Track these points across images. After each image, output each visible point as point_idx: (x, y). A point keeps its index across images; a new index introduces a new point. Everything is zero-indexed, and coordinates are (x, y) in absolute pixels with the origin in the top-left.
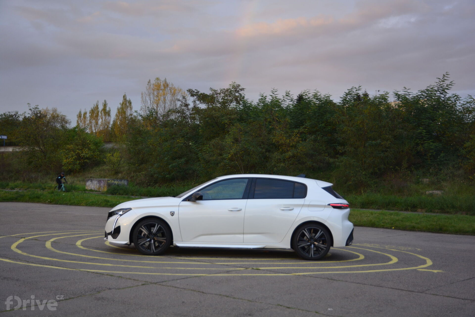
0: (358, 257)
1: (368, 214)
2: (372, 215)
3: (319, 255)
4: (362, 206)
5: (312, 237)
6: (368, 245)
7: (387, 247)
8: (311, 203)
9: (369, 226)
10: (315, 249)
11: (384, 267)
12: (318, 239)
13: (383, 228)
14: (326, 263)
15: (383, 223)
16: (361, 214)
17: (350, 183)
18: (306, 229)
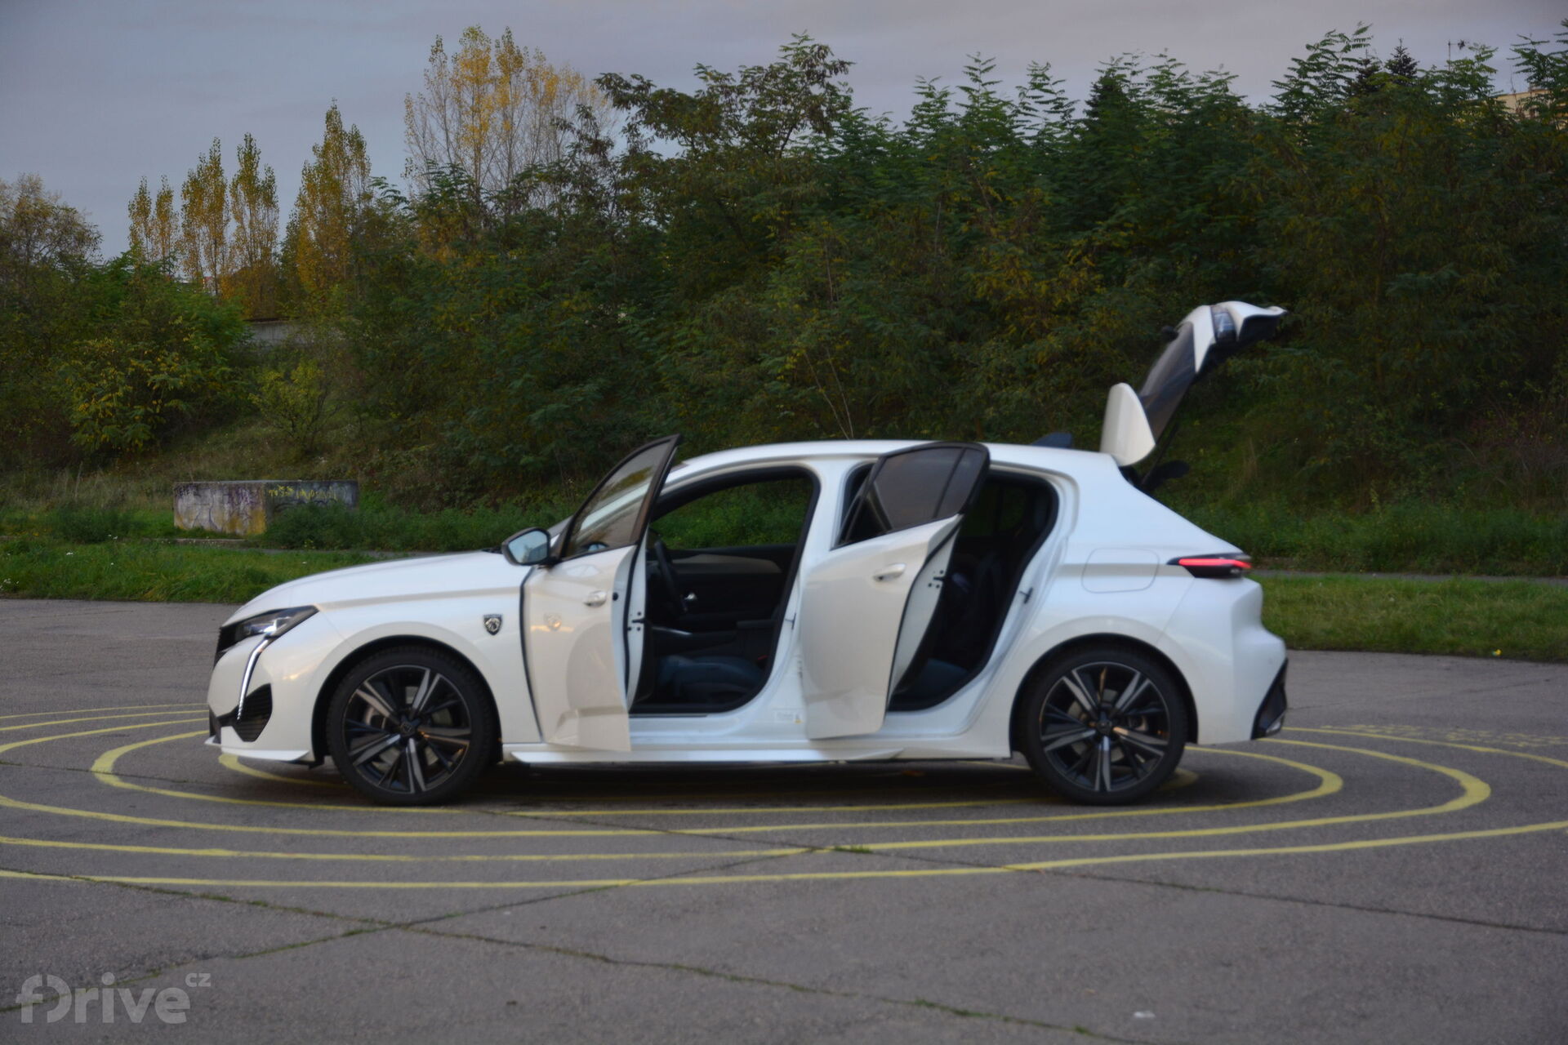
0: (1316, 782)
1: (1390, 596)
2: (1410, 598)
3: (1134, 783)
4: (1372, 560)
5: (1104, 705)
6: (1372, 733)
7: (1452, 736)
8: (1095, 560)
9: (1390, 650)
10: (1118, 756)
11: (1419, 826)
12: (1130, 713)
13: (1453, 653)
14: (1166, 815)
15: (1453, 632)
16: (1361, 596)
17: (1322, 462)
18: (1074, 673)
